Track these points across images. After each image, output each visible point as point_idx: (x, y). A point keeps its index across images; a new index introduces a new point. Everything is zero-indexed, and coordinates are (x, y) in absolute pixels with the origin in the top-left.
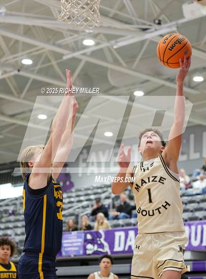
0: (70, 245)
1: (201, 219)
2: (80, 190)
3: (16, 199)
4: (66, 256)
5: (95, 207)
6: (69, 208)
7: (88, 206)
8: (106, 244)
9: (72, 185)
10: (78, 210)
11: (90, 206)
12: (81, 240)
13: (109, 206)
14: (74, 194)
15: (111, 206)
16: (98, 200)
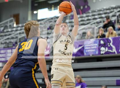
0: (90, 48)
2: (95, 12)
3: (52, 19)
4: (86, 56)
5: (106, 22)
6: (88, 23)
7: (101, 22)
8: (114, 47)
9: (89, 8)
11: (102, 22)
12: (97, 45)
13: (115, 21)
14: (91, 14)
15: (116, 22)
16: (108, 18)
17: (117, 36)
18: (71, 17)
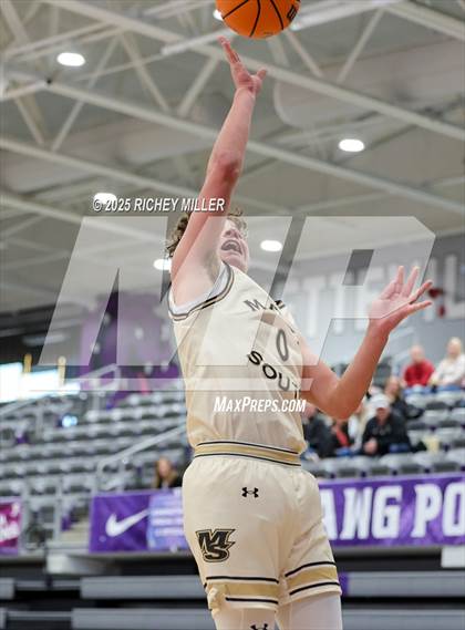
0: (169, 522)
3: (35, 403)
4: (156, 550)
6: (169, 429)
18: (108, 403)
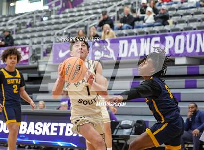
1: (195, 29)
2: (89, 5)
3: (33, 13)
5: (102, 19)
7: (96, 18)
10: (86, 22)
11: (98, 18)
13: (114, 18)
14: (83, 8)
15: (116, 18)
16: (104, 13)
17: (115, 37)
